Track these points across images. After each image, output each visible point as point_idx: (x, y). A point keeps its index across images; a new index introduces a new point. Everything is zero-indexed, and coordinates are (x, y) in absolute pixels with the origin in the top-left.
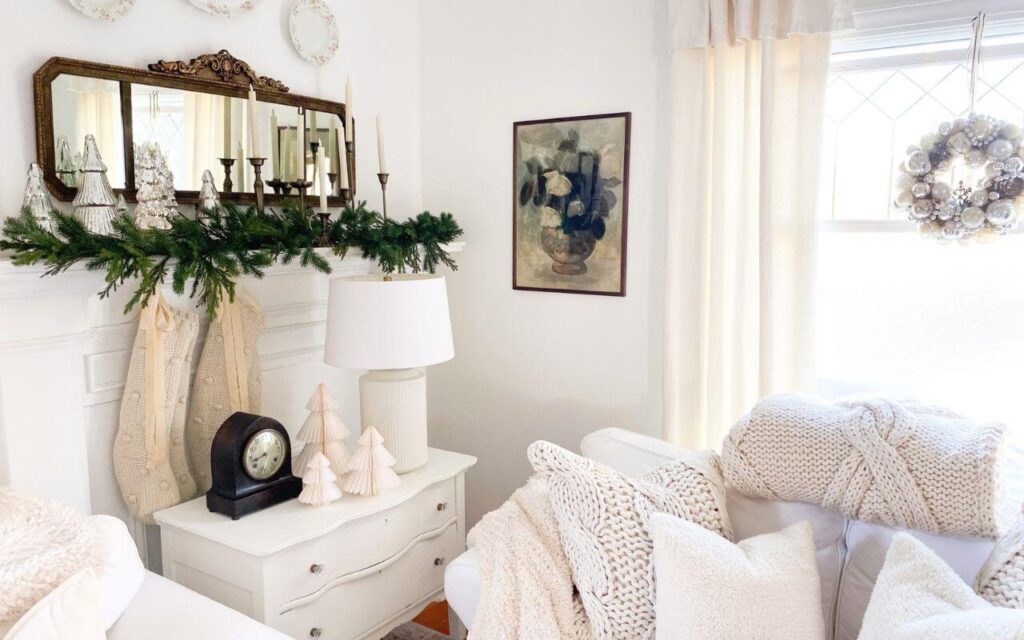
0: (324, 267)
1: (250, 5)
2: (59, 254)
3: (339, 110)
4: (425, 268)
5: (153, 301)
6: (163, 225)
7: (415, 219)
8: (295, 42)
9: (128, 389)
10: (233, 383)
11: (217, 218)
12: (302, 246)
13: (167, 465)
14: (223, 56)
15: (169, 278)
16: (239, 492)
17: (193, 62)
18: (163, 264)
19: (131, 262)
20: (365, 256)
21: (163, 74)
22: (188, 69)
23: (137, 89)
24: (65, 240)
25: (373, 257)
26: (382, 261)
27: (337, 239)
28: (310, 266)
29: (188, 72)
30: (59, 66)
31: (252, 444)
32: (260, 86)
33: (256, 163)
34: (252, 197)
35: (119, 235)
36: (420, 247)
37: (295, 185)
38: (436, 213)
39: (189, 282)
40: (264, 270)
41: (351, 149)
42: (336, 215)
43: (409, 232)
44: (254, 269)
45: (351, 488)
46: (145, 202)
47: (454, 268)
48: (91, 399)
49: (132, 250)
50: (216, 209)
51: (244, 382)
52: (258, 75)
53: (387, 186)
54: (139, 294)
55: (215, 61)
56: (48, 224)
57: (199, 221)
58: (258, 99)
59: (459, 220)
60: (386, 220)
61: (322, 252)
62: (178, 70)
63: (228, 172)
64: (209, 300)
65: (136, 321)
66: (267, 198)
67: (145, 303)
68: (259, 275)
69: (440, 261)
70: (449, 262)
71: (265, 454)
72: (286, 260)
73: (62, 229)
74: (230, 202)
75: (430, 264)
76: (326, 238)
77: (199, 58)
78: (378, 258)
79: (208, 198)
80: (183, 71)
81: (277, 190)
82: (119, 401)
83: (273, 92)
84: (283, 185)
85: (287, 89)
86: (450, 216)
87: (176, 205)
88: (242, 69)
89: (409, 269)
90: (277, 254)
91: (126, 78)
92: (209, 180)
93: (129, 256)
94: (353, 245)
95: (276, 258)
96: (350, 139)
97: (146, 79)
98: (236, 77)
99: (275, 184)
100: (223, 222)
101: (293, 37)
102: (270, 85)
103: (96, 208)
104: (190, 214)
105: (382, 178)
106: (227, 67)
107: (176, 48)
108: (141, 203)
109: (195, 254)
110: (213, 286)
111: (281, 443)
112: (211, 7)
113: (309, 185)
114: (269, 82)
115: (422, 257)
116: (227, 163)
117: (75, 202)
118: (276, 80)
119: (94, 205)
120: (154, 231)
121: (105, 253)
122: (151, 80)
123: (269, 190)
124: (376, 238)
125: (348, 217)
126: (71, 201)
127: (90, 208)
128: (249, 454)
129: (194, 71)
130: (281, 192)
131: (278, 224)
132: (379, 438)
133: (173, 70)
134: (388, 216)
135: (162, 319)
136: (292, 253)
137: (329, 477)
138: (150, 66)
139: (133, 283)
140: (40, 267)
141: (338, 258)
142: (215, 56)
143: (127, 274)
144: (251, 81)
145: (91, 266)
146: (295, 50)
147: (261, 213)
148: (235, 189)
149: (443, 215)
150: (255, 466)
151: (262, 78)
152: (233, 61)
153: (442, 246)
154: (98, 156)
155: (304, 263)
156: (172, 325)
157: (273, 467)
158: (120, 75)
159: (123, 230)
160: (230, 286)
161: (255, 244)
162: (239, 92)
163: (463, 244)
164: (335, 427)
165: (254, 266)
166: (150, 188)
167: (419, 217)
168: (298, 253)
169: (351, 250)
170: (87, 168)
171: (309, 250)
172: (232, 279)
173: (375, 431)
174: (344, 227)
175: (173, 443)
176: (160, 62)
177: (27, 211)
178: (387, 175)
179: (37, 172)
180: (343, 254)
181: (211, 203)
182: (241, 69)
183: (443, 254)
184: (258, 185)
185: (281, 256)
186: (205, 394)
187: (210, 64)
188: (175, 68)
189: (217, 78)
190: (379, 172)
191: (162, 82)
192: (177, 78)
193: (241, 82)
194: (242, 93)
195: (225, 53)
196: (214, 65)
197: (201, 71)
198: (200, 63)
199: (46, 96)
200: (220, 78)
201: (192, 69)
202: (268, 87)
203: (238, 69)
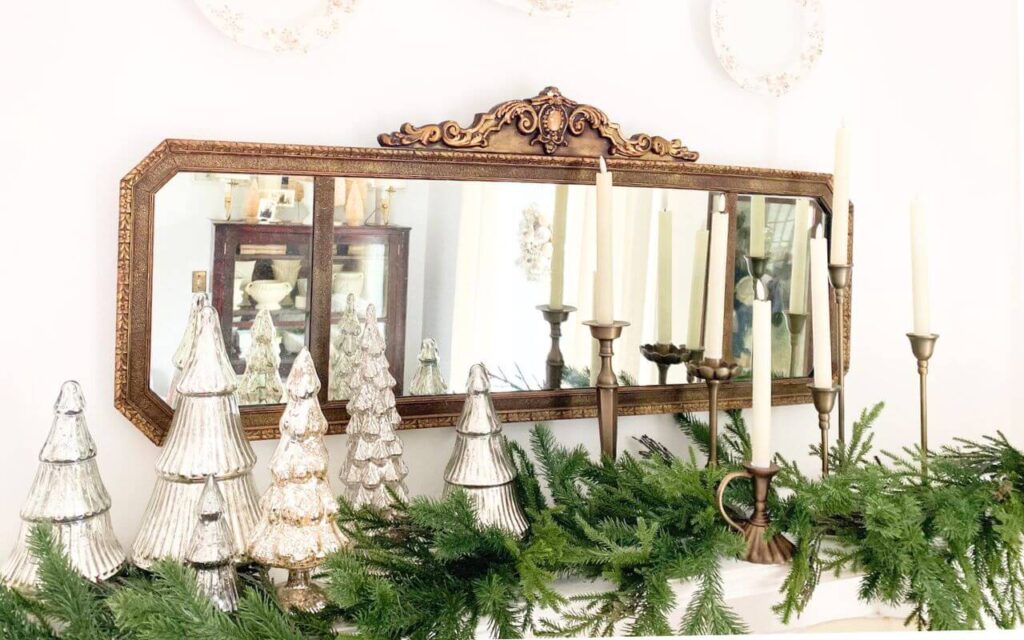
3: (819, 191)
14: (548, 102)
17: (477, 119)
21: (409, 153)
22: (463, 136)
23: (346, 188)
29: (463, 142)
30: (176, 157)
32: (631, 157)
33: (603, 333)
41: (843, 280)
52: (626, 134)
53: (932, 365)
55: (527, 113)
62: (441, 140)
77: (494, 110)
79: (475, 435)
80: (454, 142)
83: (660, 166)
85: (690, 159)
88: (589, 123)
91: (331, 167)
96: (840, 256)
97: (369, 167)
98: (575, 143)
102: (653, 151)
105: (919, 346)
106: (554, 122)
114: (651, 145)
116: (556, 318)
118: (668, 138)
122: (379, 168)
129: (477, 140)
133: (430, 143)
138: (380, 140)
142: (529, 101)
144: (609, 148)
151: (635, 137)
152: (568, 108)
158: (312, 165)
162: (575, 172)
176: (403, 131)
178: (933, 340)
182: (591, 124)
188: (436, 138)
189: (529, 149)
190: (911, 331)
191: (404, 169)
192: (440, 157)
193: (585, 152)
194: (584, 174)
195: (550, 94)
196: (525, 122)
197: (493, 138)
198: (493, 122)
199: (142, 223)
200: (538, 149)
201: (473, 136)
202: (650, 156)
203: (580, 124)
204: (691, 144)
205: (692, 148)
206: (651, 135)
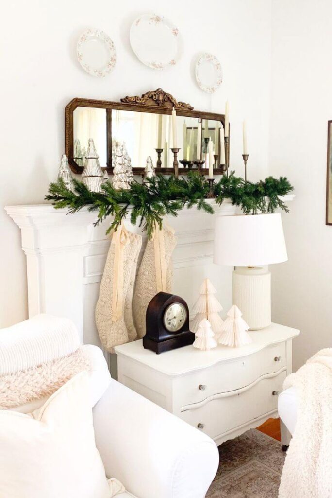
0: (210, 210)
1: (174, 62)
2: (76, 203)
3: (221, 118)
4: (269, 210)
5: (120, 228)
6: (126, 187)
7: (264, 181)
8: (198, 80)
9: (104, 276)
10: (158, 276)
11: (154, 183)
12: (198, 198)
13: (123, 320)
14: (159, 92)
15: (128, 216)
16: (161, 338)
17: (143, 96)
18: (126, 208)
19: (110, 206)
20: (233, 203)
21: (129, 104)
22: (141, 100)
23: (114, 112)
24: (78, 195)
25: (238, 204)
26: (243, 206)
27: (218, 193)
28: (202, 210)
29: (141, 102)
30: (78, 102)
31: (168, 311)
32: (178, 107)
33: (175, 151)
34: (172, 170)
35: (104, 192)
36: (266, 198)
37: (195, 163)
38: (277, 177)
39: (139, 218)
40: (177, 211)
41: (227, 141)
42: (218, 179)
43: (259, 189)
44: (172, 211)
45: (222, 342)
46: (117, 174)
47: (287, 211)
48: (86, 281)
49: (110, 200)
50: (154, 178)
51: (164, 275)
52: (177, 101)
53: (247, 161)
54: (113, 224)
55: (155, 95)
56: (70, 187)
57: (144, 184)
58: (177, 115)
59: (291, 181)
60: (246, 182)
61: (210, 202)
62: (135, 101)
63: (159, 157)
64: (148, 229)
65: (110, 239)
66: (180, 170)
67: (116, 230)
68: (175, 214)
69: (278, 206)
70: (284, 207)
71: (175, 317)
72: (189, 206)
73: (77, 190)
74: (161, 173)
75: (271, 208)
76: (211, 193)
77: (147, 93)
78: (241, 204)
79: (149, 171)
80: (138, 101)
81: (185, 166)
82: (100, 282)
83: (185, 111)
84: (189, 163)
85: (192, 109)
86: (285, 179)
87: (133, 175)
88: (169, 98)
89: (259, 211)
90: (185, 203)
91: (111, 107)
92: (150, 161)
93: (108, 203)
94: (227, 198)
95: (184, 205)
96: (227, 135)
97: (119, 107)
98: (166, 103)
99: (184, 162)
100: (157, 185)
101: (197, 78)
102: (183, 106)
103: (93, 177)
104: (140, 180)
105: (245, 157)
106: (161, 98)
107: (135, 89)
108: (115, 175)
109: (142, 203)
110: (151, 221)
111: (184, 312)
112: (154, 65)
113: (203, 163)
114: (183, 105)
115: (267, 204)
116: (159, 151)
117: (83, 175)
118: (187, 103)
119: (92, 176)
120: (122, 190)
121: (98, 202)
122: (121, 108)
123: (181, 166)
124: (240, 193)
125: (225, 181)
126: (81, 174)
127: (90, 177)
128: (166, 316)
129: (144, 101)
130: (187, 167)
131: (185, 185)
132: (239, 313)
133: (133, 101)
134: (247, 180)
135: (124, 238)
136: (193, 202)
137: (210, 333)
138: (122, 100)
139: (110, 219)
140: (66, 209)
141: (218, 204)
142: (155, 92)
143: (108, 214)
144: (174, 105)
145: (91, 209)
146: (198, 85)
147: (177, 179)
148: (163, 166)
149: (281, 178)
150: (170, 324)
151: (179, 103)
152: (164, 94)
153: (279, 197)
154: (95, 150)
155: (199, 208)
156: (128, 242)
157: (179, 325)
158: (107, 106)
159: (107, 190)
160: (159, 220)
161: (173, 197)
162: (166, 111)
163: (294, 196)
164: (215, 305)
165: (173, 209)
166: (120, 167)
167: (267, 180)
168: (196, 202)
169: (225, 200)
170: (89, 157)
171: (202, 200)
172: (161, 217)
173: (237, 309)
174: (222, 186)
175: (126, 308)
176: (127, 97)
177: (60, 180)
178: (248, 155)
179: (65, 158)
180: (221, 202)
181: (150, 174)
182: (168, 98)
183: (280, 202)
184: (175, 164)
185: (187, 203)
186: (144, 282)
187: (152, 96)
188: (134, 100)
189: (155, 104)
190: (243, 154)
191: (127, 108)
192: (135, 105)
193: (168, 106)
194: (168, 112)
195: (160, 90)
196: (154, 97)
197: (147, 101)
198: (147, 97)
199: (71, 118)
200: (157, 104)
201: (143, 100)
202: (183, 108)
203: (167, 99)
204: (192, 105)
205: (192, 106)
206: (183, 102)
